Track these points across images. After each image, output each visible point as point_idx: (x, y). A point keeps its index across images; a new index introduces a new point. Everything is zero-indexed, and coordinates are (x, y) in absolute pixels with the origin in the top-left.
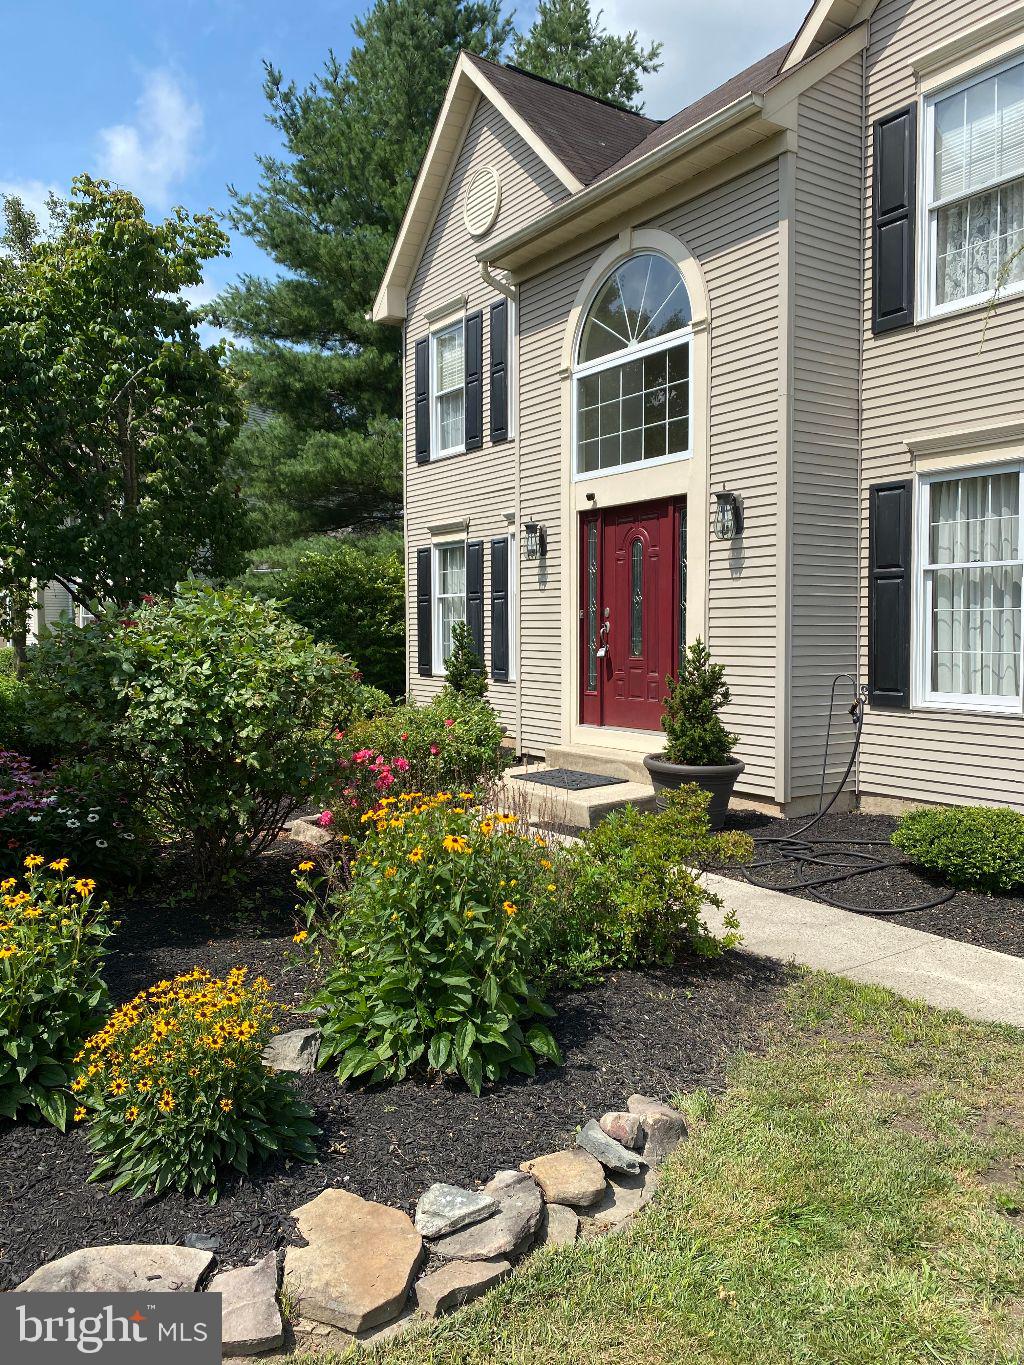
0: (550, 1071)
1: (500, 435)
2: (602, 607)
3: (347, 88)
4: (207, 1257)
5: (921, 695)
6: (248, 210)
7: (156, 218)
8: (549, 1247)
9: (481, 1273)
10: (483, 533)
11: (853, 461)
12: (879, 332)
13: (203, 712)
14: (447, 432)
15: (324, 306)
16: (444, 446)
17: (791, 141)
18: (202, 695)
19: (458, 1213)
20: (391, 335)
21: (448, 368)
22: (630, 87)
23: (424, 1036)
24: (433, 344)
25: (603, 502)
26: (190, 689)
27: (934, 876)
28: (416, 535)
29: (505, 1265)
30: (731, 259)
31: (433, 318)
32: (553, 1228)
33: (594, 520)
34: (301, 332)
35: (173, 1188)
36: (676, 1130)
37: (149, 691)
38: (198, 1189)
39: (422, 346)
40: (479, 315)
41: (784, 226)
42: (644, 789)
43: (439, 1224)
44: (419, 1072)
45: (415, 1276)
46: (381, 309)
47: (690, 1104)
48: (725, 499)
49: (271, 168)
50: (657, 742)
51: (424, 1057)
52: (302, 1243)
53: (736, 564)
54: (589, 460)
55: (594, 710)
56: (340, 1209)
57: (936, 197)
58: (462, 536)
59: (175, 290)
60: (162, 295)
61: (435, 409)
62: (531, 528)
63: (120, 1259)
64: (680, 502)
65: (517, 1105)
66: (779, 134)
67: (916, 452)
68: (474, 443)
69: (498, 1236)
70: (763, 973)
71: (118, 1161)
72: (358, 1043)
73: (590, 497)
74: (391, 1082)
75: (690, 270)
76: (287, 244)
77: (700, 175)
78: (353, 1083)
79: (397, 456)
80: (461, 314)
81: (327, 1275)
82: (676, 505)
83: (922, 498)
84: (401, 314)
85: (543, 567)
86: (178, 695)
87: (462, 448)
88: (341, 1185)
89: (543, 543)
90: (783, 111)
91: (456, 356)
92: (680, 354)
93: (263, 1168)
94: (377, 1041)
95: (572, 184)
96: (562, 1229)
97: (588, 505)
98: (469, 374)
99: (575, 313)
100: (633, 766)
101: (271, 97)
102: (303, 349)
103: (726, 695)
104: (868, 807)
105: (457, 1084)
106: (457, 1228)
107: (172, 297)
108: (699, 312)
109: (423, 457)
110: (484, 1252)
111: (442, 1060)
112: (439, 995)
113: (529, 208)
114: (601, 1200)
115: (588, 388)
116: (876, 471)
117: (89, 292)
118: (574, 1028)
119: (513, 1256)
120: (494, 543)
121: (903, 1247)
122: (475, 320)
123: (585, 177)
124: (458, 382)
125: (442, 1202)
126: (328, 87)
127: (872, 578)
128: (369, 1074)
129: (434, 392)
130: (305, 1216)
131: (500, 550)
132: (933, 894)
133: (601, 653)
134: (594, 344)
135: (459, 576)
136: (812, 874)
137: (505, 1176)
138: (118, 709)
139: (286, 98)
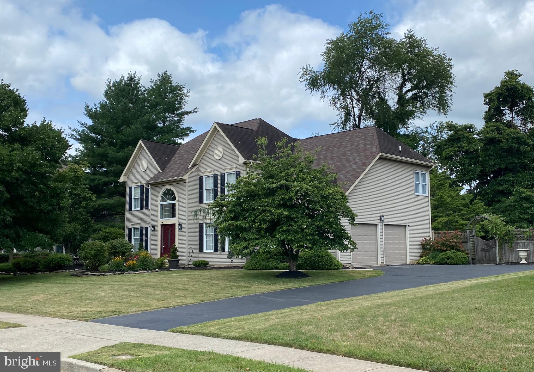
1: (147, 207)
2: (164, 239)
5: (205, 250)
10: (144, 225)
12: (200, 203)
14: (136, 206)
16: (135, 208)
17: (187, 181)
20: (123, 185)
21: (136, 194)
24: (133, 188)
25: (164, 223)
28: (128, 225)
30: (181, 193)
31: (132, 183)
33: (163, 226)
39: (130, 188)
41: (186, 191)
46: (121, 180)
48: (180, 225)
53: (181, 233)
54: (162, 217)
55: (163, 255)
57: (206, 188)
58: (139, 226)
61: (133, 201)
62: (153, 227)
67: (204, 219)
68: (142, 209)
73: (162, 223)
75: (176, 193)
80: (139, 184)
82: (174, 225)
83: (205, 225)
84: (126, 181)
85: (154, 233)
87: (139, 209)
89: (155, 229)
90: (186, 177)
91: (138, 192)
92: (175, 204)
95: (160, 171)
97: (162, 224)
98: (141, 196)
99: (160, 194)
103: (178, 251)
108: (177, 199)
109: (130, 210)
115: (162, 206)
116: (200, 221)
120: (145, 227)
122: (142, 186)
124: (139, 196)
127: (199, 235)
129: (133, 197)
131: (147, 229)
133: (164, 247)
134: (163, 199)
135: (138, 234)
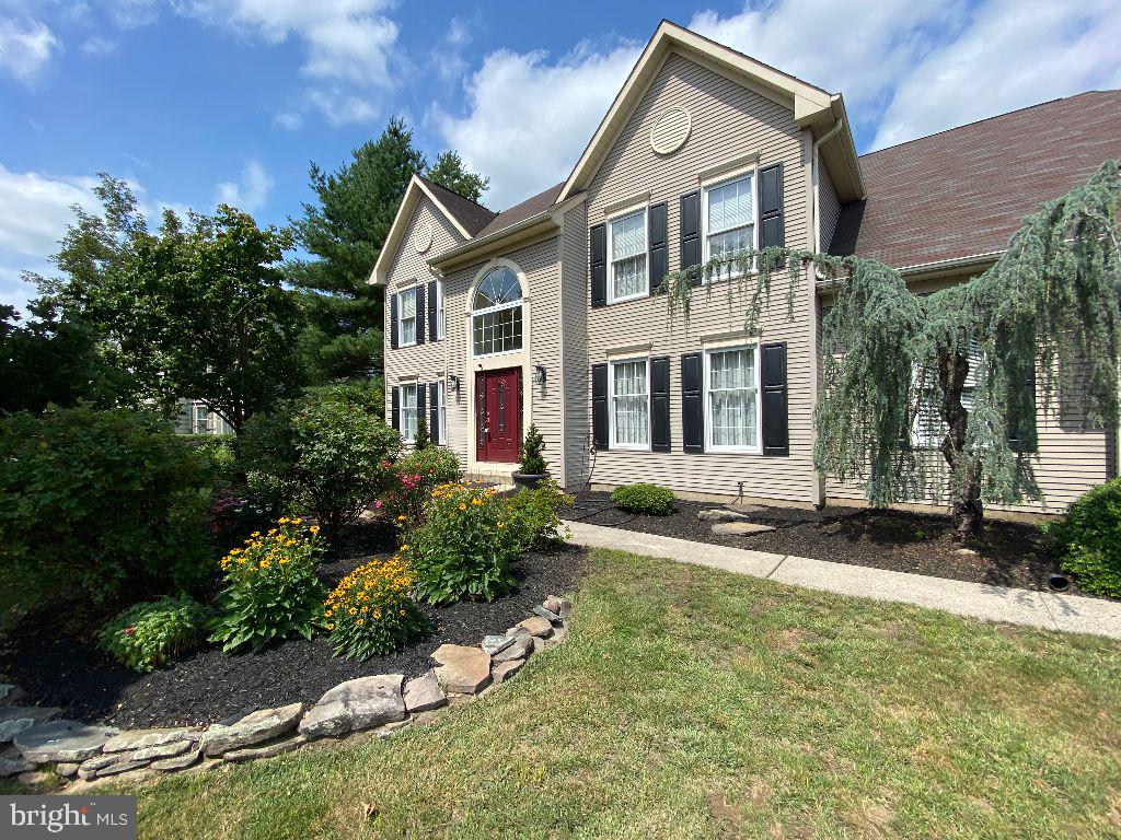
0: (515, 591)
1: (433, 338)
2: (486, 410)
3: (350, 179)
4: (402, 677)
5: (612, 444)
6: (298, 228)
7: (262, 228)
8: (537, 651)
9: (516, 665)
10: (426, 379)
11: (585, 356)
12: (595, 306)
13: (341, 454)
14: (407, 338)
15: (339, 276)
16: (406, 342)
17: (562, 231)
18: (339, 447)
19: (501, 644)
20: (378, 293)
21: (408, 308)
22: (477, 195)
23: (466, 582)
24: (400, 298)
25: (485, 368)
26: (334, 444)
27: (627, 510)
28: (391, 381)
29: (523, 660)
30: (538, 274)
31: (399, 286)
32: (536, 645)
33: (482, 376)
34: (324, 287)
35: (376, 653)
36: (568, 606)
37: (313, 446)
38: (387, 653)
39: (394, 297)
40: (422, 286)
41: (560, 263)
42: (510, 487)
43: (494, 650)
44: (465, 597)
45: (491, 670)
46: (373, 279)
47: (570, 597)
48: (539, 368)
49: (310, 210)
50: (517, 467)
51: (467, 591)
52: (439, 665)
53: (544, 394)
54: (478, 351)
55: (483, 455)
56: (451, 651)
57: (614, 258)
58: (415, 381)
59: (270, 262)
60: (262, 264)
61: (401, 326)
62: (453, 378)
63: (363, 684)
64: (519, 369)
65: (506, 604)
66: (558, 227)
67: (609, 353)
68: (420, 340)
69: (519, 650)
70: (579, 550)
71: (347, 646)
72: (437, 589)
73: (480, 366)
74: (454, 603)
75: (521, 276)
76: (318, 245)
77: (525, 240)
78: (437, 605)
79: (381, 346)
80: (414, 285)
81: (456, 674)
83: (611, 370)
84: (382, 282)
85: (458, 394)
86: (328, 447)
87: (414, 343)
88: (447, 643)
89: (458, 385)
90: (558, 219)
91: (412, 303)
92: (519, 309)
93: (414, 640)
94: (446, 586)
95: (468, 236)
96: (540, 645)
97: (479, 369)
98: (418, 311)
99: (471, 290)
100: (504, 478)
101: (313, 177)
102: (329, 295)
103: (544, 447)
104: (594, 488)
105: (481, 599)
106: (501, 650)
107: (267, 266)
108: (525, 294)
109: (395, 346)
110: (516, 656)
111: (475, 590)
112: (471, 564)
113: (445, 245)
114: (551, 633)
115: (478, 321)
116: (595, 359)
117: (224, 259)
118: (520, 575)
119: (526, 657)
120: (431, 385)
121: (659, 632)
122: (420, 290)
123: (473, 233)
124: (412, 314)
125: (491, 642)
126: (341, 178)
127: (594, 400)
128: (443, 601)
129: (400, 318)
130: (437, 655)
131: (434, 388)
132: (629, 517)
133: (486, 430)
134: (480, 302)
135: (413, 399)
136: (582, 515)
137: (511, 631)
138: (297, 456)
139: (321, 179)
